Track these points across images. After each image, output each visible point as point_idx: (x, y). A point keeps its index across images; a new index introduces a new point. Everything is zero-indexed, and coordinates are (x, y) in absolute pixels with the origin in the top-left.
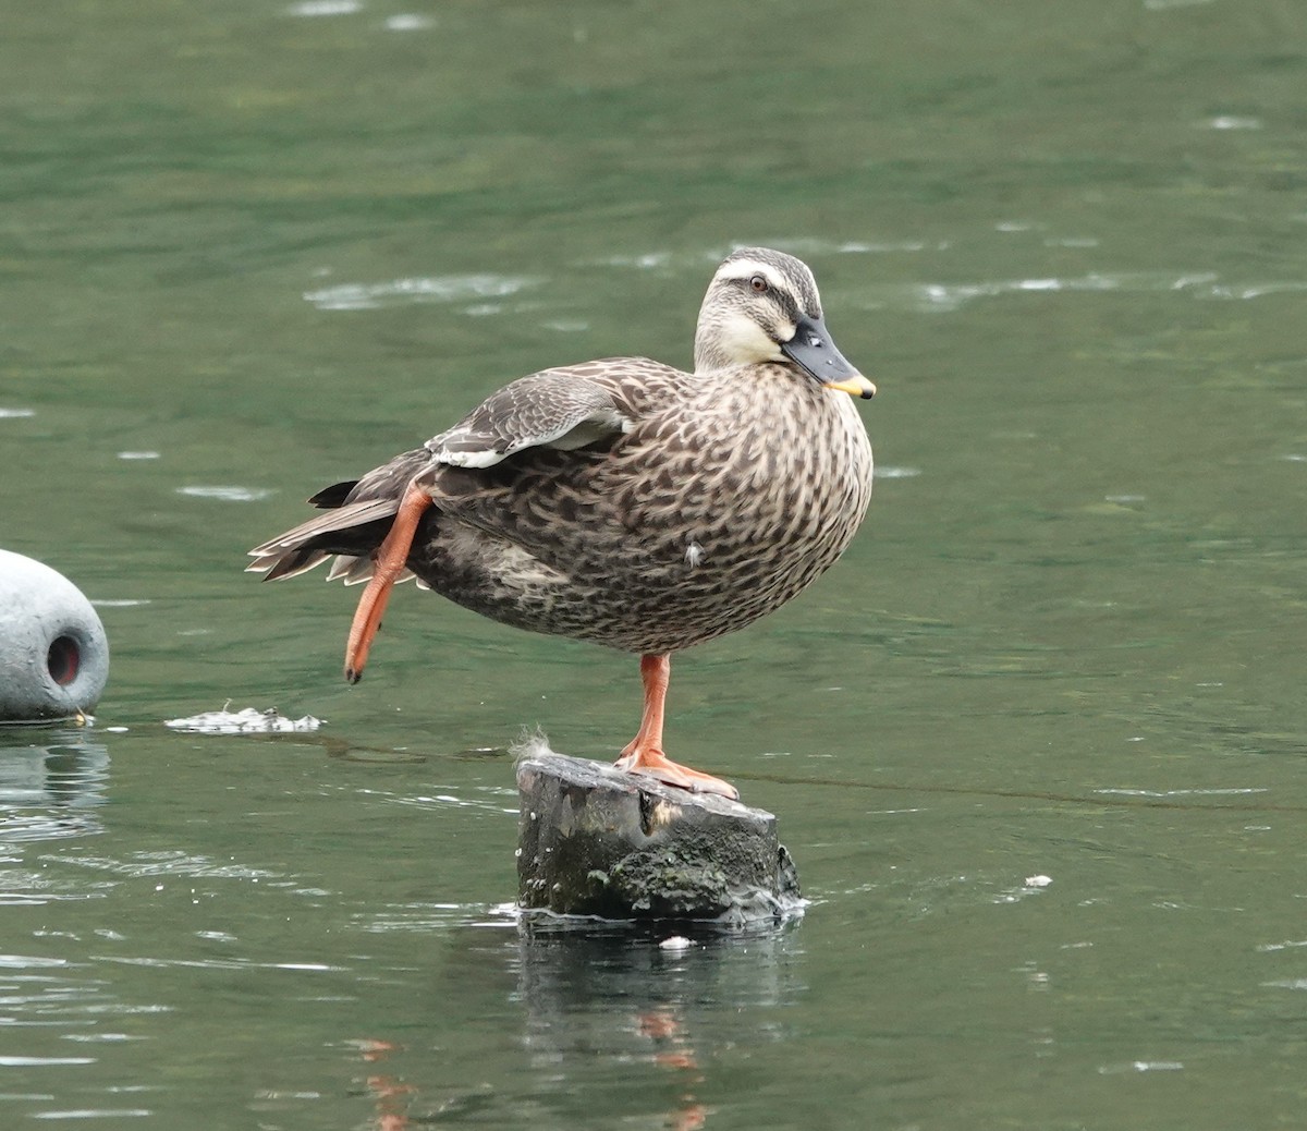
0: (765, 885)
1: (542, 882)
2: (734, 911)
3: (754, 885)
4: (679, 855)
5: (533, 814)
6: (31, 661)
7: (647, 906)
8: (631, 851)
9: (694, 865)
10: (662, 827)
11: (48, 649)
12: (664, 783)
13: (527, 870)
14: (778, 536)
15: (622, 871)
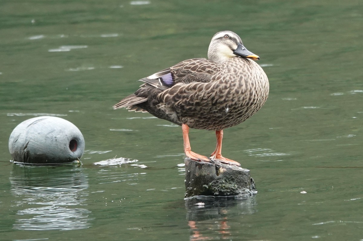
0: (247, 188)
1: (191, 188)
2: (240, 194)
3: (245, 188)
4: (225, 180)
5: (189, 171)
7: (218, 194)
8: (213, 180)
9: (230, 183)
10: (221, 173)
12: (222, 162)
13: (187, 185)
15: (211, 185)
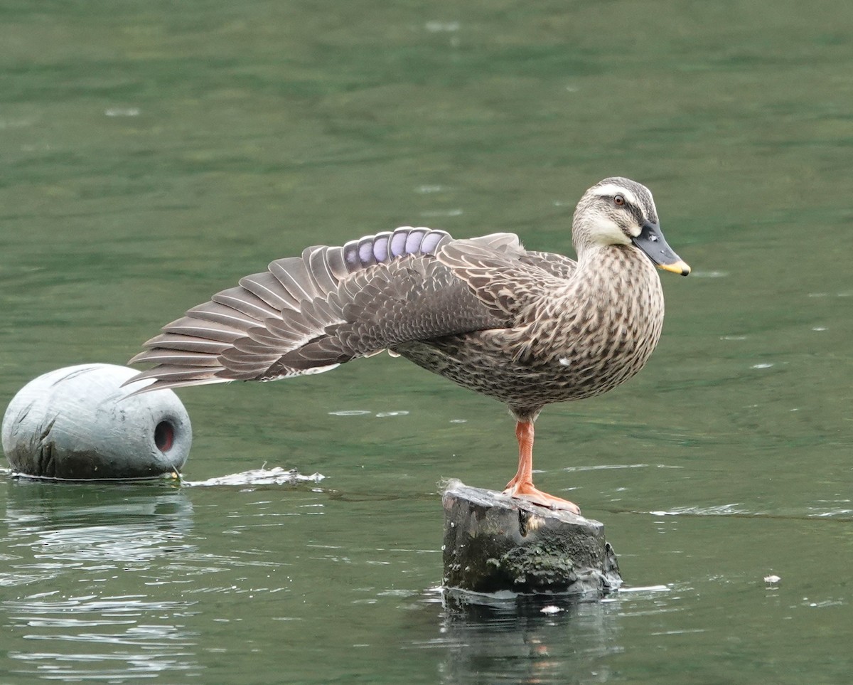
0: (597, 567)
1: (459, 566)
2: (578, 583)
3: (591, 567)
4: (543, 549)
5: (452, 524)
6: (144, 436)
7: (523, 581)
8: (513, 546)
9: (553, 555)
10: (532, 531)
11: (154, 429)
12: (534, 504)
13: (448, 557)
14: (605, 353)
15: (508, 559)
